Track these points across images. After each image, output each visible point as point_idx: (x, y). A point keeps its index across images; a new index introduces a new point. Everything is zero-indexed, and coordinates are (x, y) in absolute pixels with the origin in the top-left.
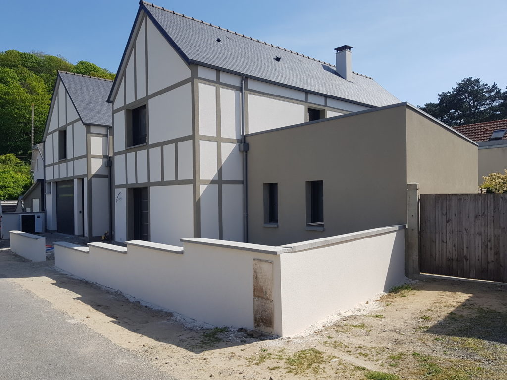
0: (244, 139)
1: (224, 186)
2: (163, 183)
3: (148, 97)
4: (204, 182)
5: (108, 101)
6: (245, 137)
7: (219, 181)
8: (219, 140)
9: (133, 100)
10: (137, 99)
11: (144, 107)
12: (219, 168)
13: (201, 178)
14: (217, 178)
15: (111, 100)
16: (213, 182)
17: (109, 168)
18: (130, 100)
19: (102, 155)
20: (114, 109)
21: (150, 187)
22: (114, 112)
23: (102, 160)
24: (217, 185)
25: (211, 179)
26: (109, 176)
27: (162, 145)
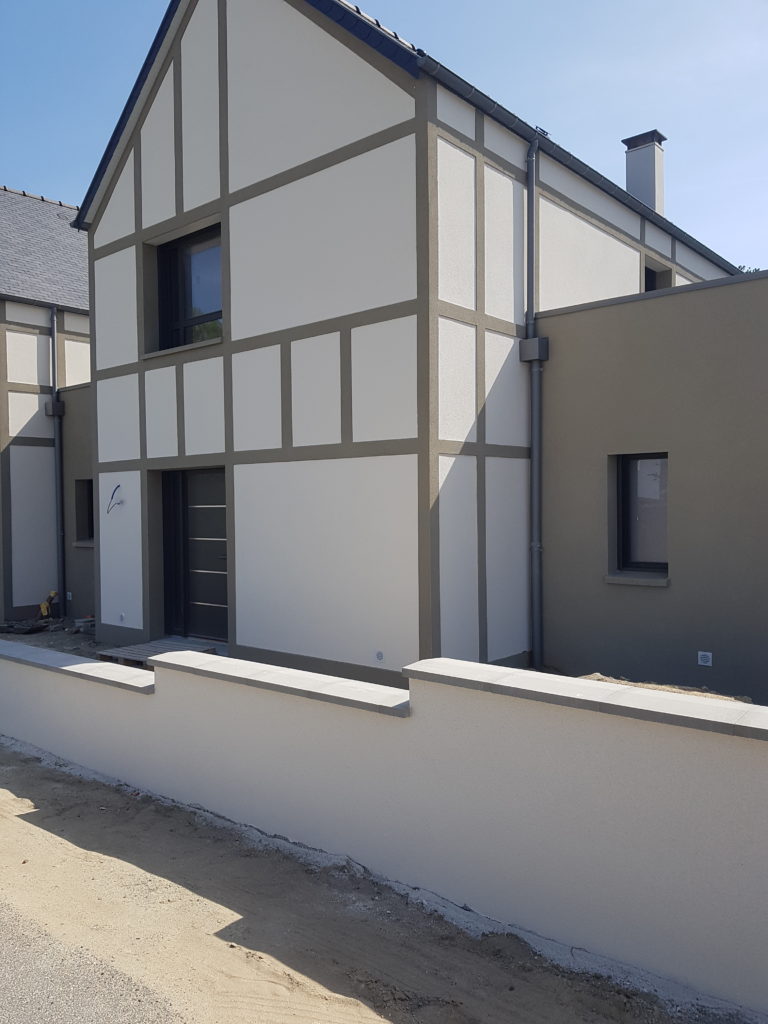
0: (535, 325)
1: (490, 462)
2: (288, 452)
3: (228, 199)
4: (447, 448)
5: (79, 224)
6: (535, 319)
7: (477, 449)
8: (478, 320)
9: (170, 213)
10: (186, 208)
11: (214, 233)
12: (480, 409)
13: (440, 438)
14: (474, 440)
15: (88, 219)
16: (467, 449)
17: (57, 420)
18: (159, 211)
19: (36, 384)
20: (96, 246)
21: (237, 468)
22: (95, 255)
23: (37, 396)
24: (474, 458)
25: (463, 440)
26: (57, 442)
27: (284, 339)
